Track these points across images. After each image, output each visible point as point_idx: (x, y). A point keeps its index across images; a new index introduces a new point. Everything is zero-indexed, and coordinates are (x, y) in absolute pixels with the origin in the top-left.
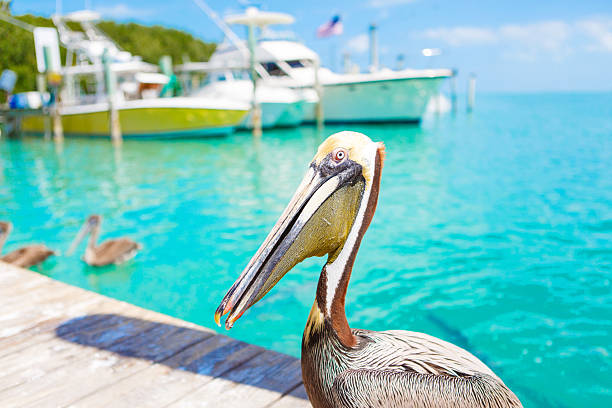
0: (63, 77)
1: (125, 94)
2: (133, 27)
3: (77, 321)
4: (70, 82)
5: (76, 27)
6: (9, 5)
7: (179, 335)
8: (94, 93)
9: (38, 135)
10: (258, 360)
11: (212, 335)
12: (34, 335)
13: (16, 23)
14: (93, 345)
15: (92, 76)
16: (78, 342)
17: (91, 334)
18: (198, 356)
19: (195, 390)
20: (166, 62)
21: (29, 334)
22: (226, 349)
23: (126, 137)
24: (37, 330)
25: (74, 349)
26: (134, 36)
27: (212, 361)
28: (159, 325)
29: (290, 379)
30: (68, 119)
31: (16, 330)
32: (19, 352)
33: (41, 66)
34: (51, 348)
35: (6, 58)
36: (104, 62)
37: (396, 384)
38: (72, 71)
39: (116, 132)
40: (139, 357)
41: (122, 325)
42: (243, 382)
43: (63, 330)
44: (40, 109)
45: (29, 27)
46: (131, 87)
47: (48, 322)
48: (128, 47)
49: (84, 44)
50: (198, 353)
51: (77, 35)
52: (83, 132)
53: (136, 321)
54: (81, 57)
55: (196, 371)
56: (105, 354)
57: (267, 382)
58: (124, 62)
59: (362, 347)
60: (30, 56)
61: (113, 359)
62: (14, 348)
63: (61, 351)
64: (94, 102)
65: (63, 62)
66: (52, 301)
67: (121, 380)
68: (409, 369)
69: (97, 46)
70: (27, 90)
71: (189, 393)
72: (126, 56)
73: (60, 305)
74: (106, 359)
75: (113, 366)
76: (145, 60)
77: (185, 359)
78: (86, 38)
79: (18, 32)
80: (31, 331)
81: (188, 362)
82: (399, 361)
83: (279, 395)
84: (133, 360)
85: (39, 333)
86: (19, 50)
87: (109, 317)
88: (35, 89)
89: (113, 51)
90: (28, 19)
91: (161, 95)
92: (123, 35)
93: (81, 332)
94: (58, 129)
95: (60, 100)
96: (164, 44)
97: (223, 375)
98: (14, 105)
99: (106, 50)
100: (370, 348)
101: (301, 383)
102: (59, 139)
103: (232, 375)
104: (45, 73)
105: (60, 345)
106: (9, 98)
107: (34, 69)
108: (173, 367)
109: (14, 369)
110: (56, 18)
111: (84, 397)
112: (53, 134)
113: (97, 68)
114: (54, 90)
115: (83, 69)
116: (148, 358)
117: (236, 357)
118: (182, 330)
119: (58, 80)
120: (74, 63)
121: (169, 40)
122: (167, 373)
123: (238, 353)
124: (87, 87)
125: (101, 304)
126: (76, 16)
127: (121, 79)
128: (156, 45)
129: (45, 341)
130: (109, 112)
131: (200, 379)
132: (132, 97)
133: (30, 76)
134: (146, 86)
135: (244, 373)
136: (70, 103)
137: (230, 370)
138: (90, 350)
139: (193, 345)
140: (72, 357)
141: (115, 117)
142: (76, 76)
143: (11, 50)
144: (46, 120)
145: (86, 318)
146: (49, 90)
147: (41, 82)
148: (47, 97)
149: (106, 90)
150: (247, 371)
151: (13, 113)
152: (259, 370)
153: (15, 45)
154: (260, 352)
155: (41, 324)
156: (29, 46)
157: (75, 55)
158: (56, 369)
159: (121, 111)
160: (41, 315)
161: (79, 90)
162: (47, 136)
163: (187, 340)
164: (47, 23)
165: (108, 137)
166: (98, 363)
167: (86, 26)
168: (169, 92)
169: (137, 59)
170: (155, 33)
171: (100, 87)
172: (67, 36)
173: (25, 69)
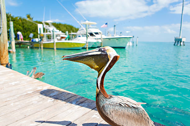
0: (44, 35)
1: (57, 39)
2: (60, 24)
3: (45, 91)
4: (45, 36)
5: (47, 24)
6: (32, 19)
7: (68, 95)
8: (51, 39)
9: (38, 48)
10: (86, 101)
11: (76, 95)
12: (35, 93)
13: (34, 22)
14: (48, 96)
15: (50, 35)
16: (45, 95)
17: (48, 94)
18: (73, 100)
19: (72, 107)
20: (67, 32)
21: (34, 93)
22: (79, 98)
23: (57, 49)
24: (36, 92)
25: (44, 97)
26: (60, 26)
27: (76, 101)
28: (64, 92)
29: (94, 106)
30: (44, 44)
31: (31, 92)
32: (32, 97)
33: (39, 33)
34: (39, 96)
35: (31, 30)
36: (53, 32)
37: (117, 108)
38: (45, 34)
39: (55, 48)
40: (59, 99)
41: (55, 92)
42: (83, 106)
43: (42, 92)
44: (38, 42)
45: (37, 24)
46: (59, 38)
47: (38, 90)
48: (59, 29)
49: (49, 28)
50: (72, 99)
51: (48, 26)
52: (48, 47)
53: (58, 91)
54: (48, 31)
55: (72, 103)
56: (51, 98)
57: (88, 107)
58: (58, 32)
59: (109, 98)
60: (37, 30)
61: (53, 100)
62: (31, 96)
63: (41, 97)
64: (50, 41)
65: (44, 32)
66: (39, 86)
67: (55, 105)
68: (120, 105)
69: (52, 28)
70: (36, 38)
71: (70, 108)
72: (58, 31)
73: (41, 87)
74: (51, 99)
75: (53, 101)
76: (62, 32)
77: (69, 100)
78: (49, 27)
79: (34, 24)
80: (35, 92)
81: (70, 101)
82: (118, 103)
83: (91, 110)
84: (58, 100)
85: (36, 93)
86: (34, 29)
87: (52, 90)
88: (37, 38)
89: (55, 29)
90: (37, 22)
91: (65, 40)
92: (57, 26)
93: (46, 93)
94: (42, 47)
95: (43, 40)
96: (67, 28)
97: (78, 104)
98: (32, 41)
99: (53, 29)
100: (112, 99)
101: (96, 107)
102: (42, 49)
103: (80, 104)
104: (40, 34)
105: (41, 96)
106: (32, 40)
107: (37, 33)
108: (67, 102)
109: (31, 101)
110: (43, 22)
111: (46, 108)
112: (41, 48)
113: (52, 33)
114: (41, 38)
115: (48, 33)
116: (61, 100)
117: (81, 100)
118: (69, 93)
119: (43, 35)
120: (46, 32)
121: (68, 27)
122: (65, 103)
123: (82, 100)
124: (49, 37)
125: (51, 87)
126: (47, 22)
127: (57, 36)
128: (65, 28)
129: (38, 95)
130: (54, 43)
131: (73, 105)
132: (59, 40)
133: (36, 35)
134: (62, 38)
135: (83, 104)
136: (45, 41)
137: (80, 103)
138: (48, 97)
139: (71, 97)
140: (44, 99)
141: (55, 44)
142: (47, 35)
143: (33, 29)
144: (40, 45)
145: (47, 90)
146: (40, 38)
147: (39, 36)
148: (40, 39)
149: (53, 38)
150: (84, 104)
151: (32, 43)
152: (87, 104)
153: (33, 28)
154: (87, 99)
155: (37, 91)
156: (37, 28)
157: (47, 30)
158: (40, 101)
159: (56, 43)
160: (37, 89)
161: (47, 38)
162: (40, 48)
163: (70, 96)
164: (41, 23)
165: (53, 49)
166: (50, 100)
167: (50, 24)
168: (68, 39)
169: (61, 31)
170: (65, 25)
171: (52, 38)
172: (45, 26)
173: (35, 33)
